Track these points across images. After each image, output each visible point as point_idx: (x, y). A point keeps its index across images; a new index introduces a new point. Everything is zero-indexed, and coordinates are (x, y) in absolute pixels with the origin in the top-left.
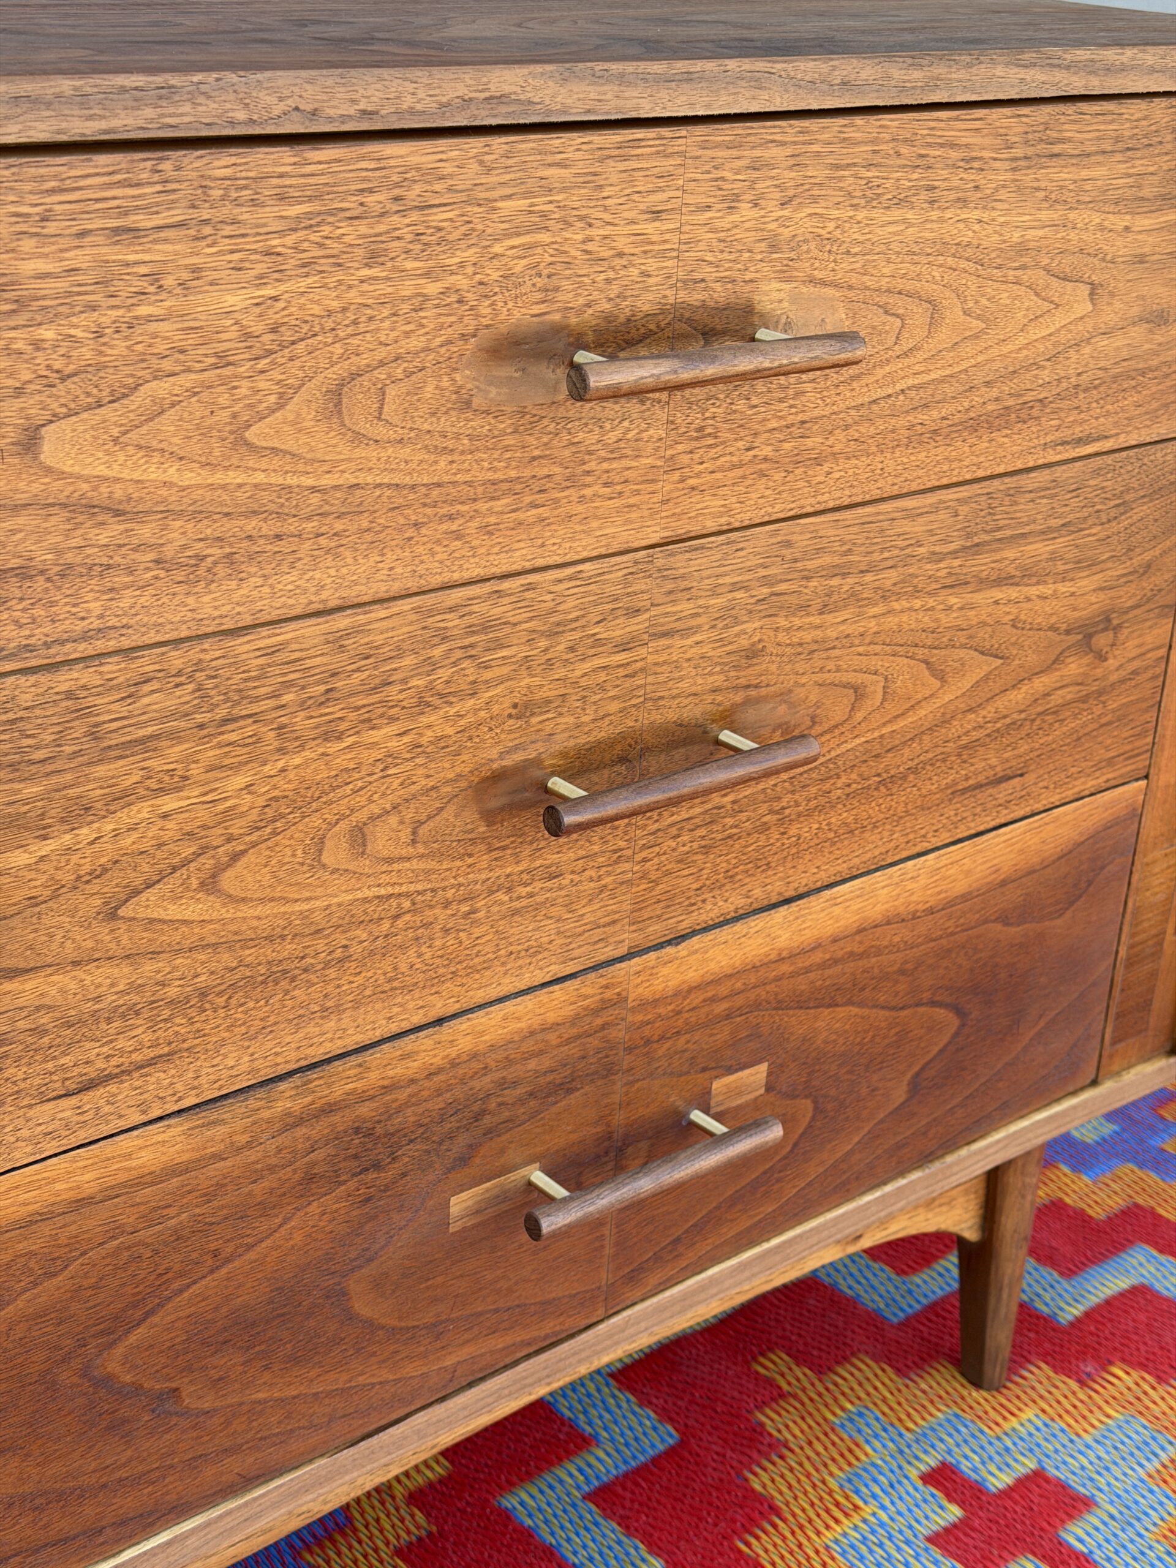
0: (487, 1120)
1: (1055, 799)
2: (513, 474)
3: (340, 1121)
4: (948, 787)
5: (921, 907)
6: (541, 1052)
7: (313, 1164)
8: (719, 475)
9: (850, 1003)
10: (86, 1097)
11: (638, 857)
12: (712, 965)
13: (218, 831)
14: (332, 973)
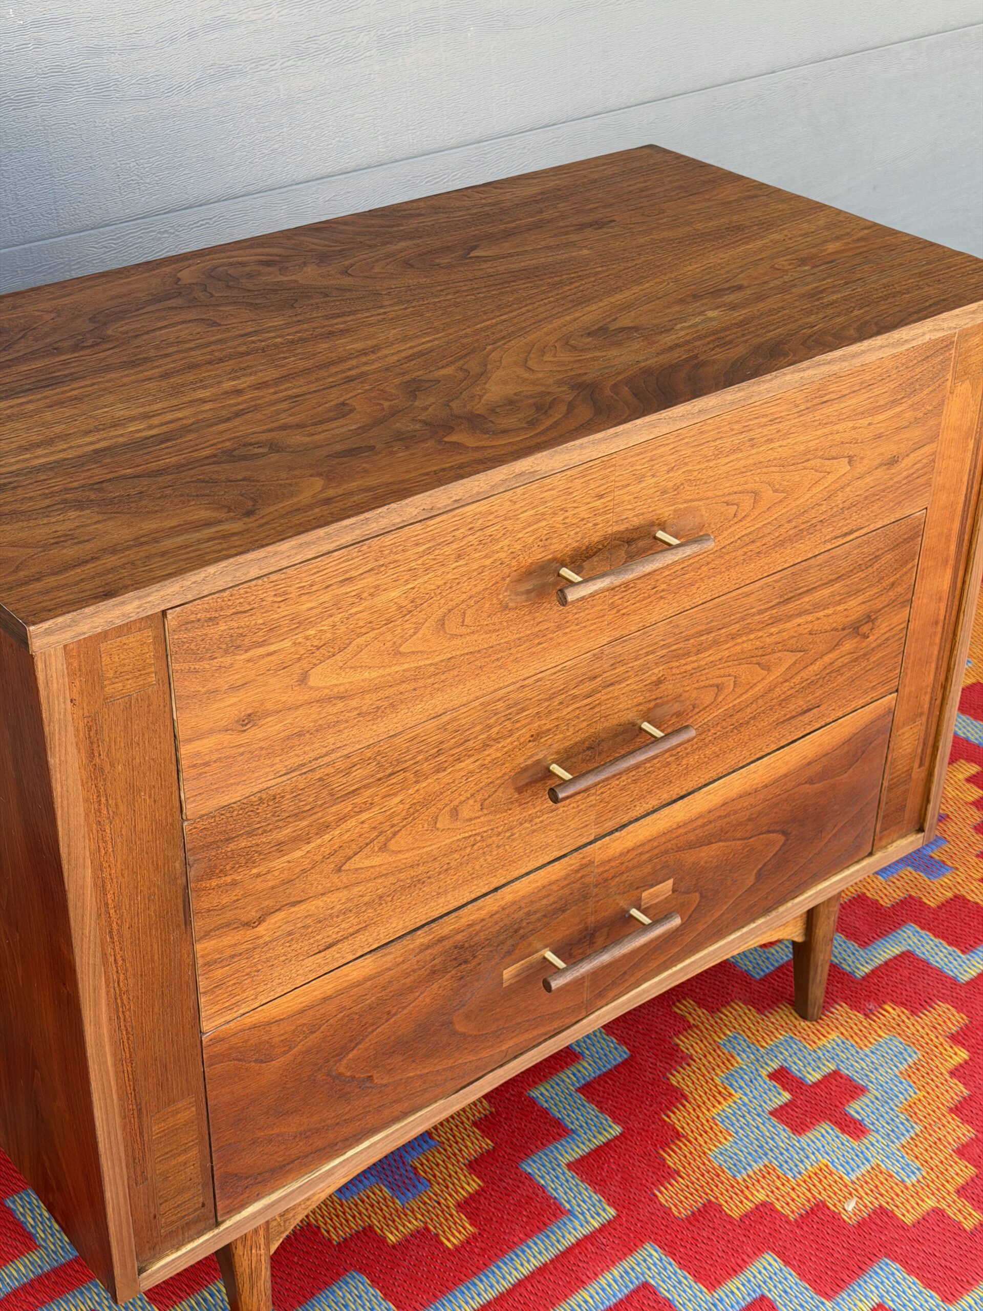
0: (521, 931)
1: (840, 714)
2: (529, 632)
3: (447, 944)
4: (774, 721)
5: (760, 785)
6: (549, 895)
7: (435, 966)
8: (638, 605)
9: (720, 841)
10: (327, 952)
11: (598, 792)
12: (641, 838)
13: (388, 823)
14: (442, 876)
